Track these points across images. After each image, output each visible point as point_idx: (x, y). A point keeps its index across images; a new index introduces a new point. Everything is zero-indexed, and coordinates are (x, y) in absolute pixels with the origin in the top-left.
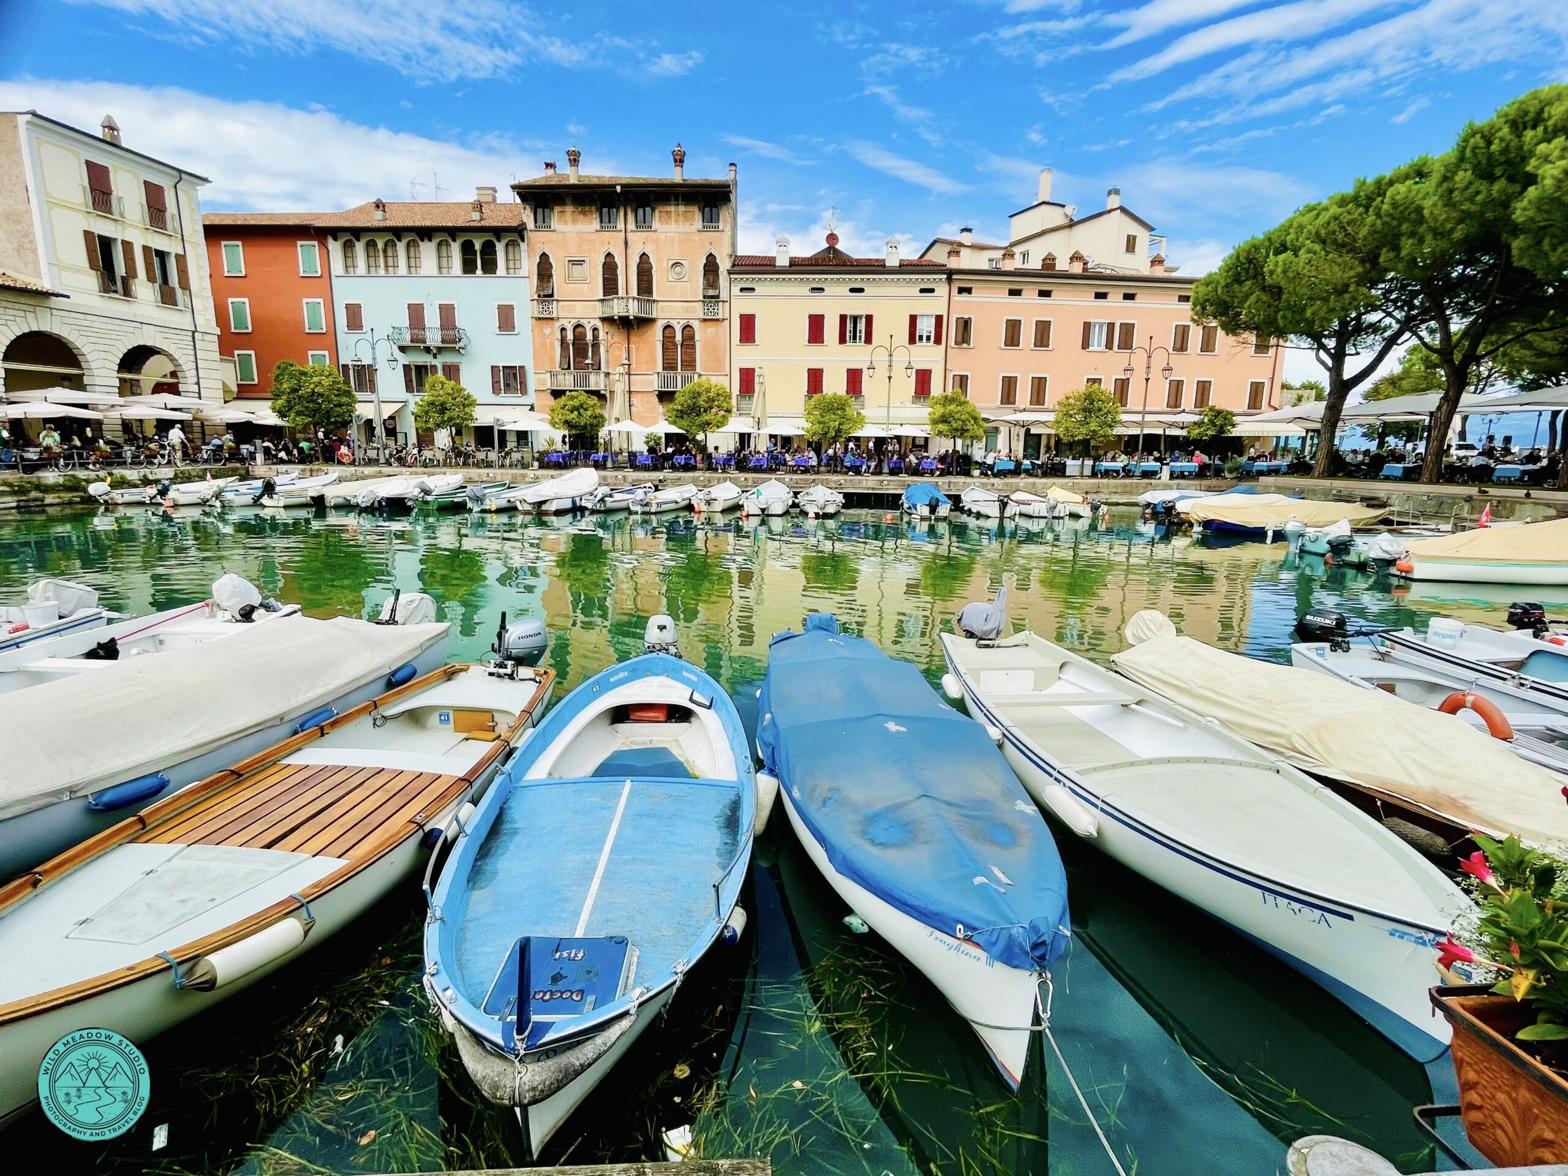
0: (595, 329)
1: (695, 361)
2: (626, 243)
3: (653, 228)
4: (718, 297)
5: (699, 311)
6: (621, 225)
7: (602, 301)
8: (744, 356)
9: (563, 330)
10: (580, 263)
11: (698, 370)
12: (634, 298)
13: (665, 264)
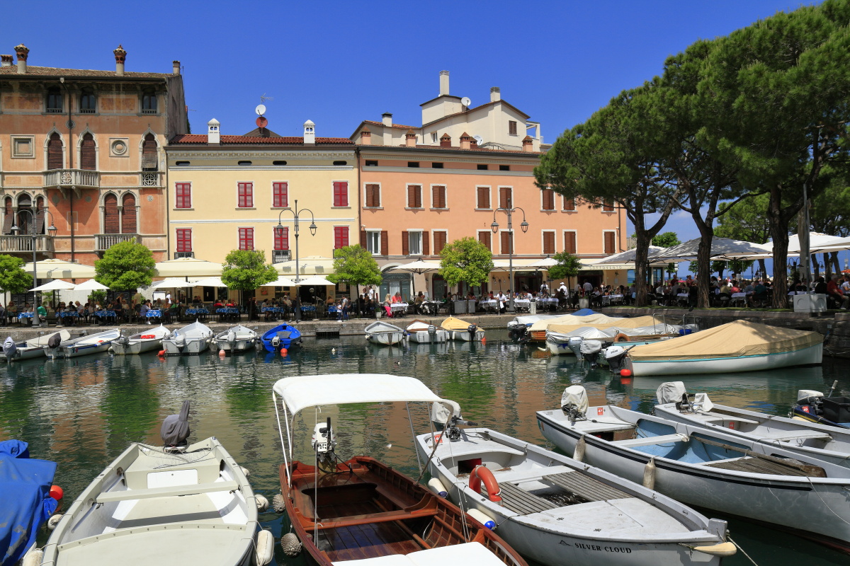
0: (40, 199)
1: (135, 224)
2: (71, 123)
3: (97, 111)
4: (156, 169)
5: (139, 182)
6: (66, 109)
7: (46, 174)
8: (179, 220)
9: (8, 199)
10: (26, 141)
11: (138, 232)
12: (76, 171)
13: (107, 142)
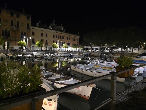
0: (9, 31)
2: (15, 19)
5: (26, 30)
6: (14, 16)
7: (11, 27)
9: (3, 30)
10: (7, 20)
13: (21, 23)
